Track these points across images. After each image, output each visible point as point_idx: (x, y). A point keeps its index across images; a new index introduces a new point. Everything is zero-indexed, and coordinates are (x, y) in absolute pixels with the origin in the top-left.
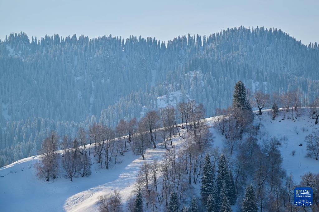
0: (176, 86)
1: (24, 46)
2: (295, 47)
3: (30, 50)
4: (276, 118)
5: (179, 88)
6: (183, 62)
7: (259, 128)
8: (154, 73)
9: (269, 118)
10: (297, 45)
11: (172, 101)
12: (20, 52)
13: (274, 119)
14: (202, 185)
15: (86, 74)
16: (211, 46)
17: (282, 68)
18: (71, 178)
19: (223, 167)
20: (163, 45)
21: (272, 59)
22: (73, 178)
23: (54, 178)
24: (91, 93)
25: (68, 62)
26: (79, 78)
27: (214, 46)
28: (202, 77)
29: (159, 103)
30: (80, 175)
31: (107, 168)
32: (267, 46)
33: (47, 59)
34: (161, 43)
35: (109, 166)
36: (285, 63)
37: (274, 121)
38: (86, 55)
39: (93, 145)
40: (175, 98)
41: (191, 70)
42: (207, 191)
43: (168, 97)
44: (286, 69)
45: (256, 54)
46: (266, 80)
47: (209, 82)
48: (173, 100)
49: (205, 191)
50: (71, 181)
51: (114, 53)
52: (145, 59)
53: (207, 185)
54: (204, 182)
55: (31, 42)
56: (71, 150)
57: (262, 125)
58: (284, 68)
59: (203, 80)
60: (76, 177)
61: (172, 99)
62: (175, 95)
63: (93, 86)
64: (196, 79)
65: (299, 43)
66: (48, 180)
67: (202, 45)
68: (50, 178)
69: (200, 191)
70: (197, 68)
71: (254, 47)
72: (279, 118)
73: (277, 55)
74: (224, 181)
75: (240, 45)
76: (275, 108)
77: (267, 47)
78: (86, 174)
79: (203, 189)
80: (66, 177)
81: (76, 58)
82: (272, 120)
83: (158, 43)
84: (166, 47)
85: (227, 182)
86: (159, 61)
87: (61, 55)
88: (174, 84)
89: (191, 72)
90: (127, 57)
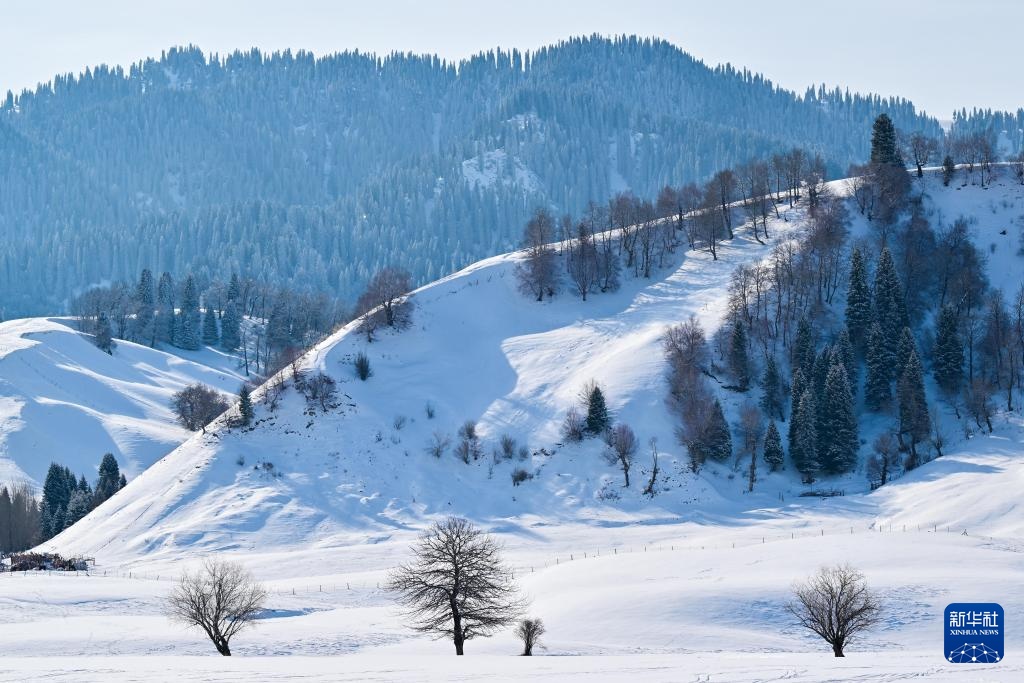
0: (495, 141)
1: (197, 70)
2: (693, 71)
3: (207, 77)
4: (950, 183)
5: (501, 145)
6: (489, 99)
7: (920, 202)
8: (438, 118)
9: (938, 182)
10: (696, 67)
11: (488, 168)
12: (190, 81)
13: (946, 184)
14: (847, 307)
15: (314, 120)
16: (541, 69)
17: (672, 110)
18: (584, 294)
19: (886, 272)
20: (452, 68)
21: (654, 93)
22: (587, 296)
23: (551, 294)
24: (325, 155)
25: (282, 99)
26: (303, 128)
27: (546, 71)
28: (539, 126)
29: (465, 172)
30: (599, 290)
31: (647, 276)
32: (643, 69)
33: (243, 91)
34: (448, 64)
35: (650, 273)
36: (677, 101)
37: (948, 189)
38: (314, 85)
39: (616, 233)
40: (494, 162)
41: (518, 113)
42: (859, 317)
43: (481, 162)
44: (677, 112)
45: (623, 84)
46: (654, 131)
47: (554, 135)
48: (491, 166)
49: (854, 317)
50: (584, 300)
51: (365, 82)
52: (420, 93)
53: (859, 307)
54: (852, 301)
55: (207, 62)
56: (575, 242)
57: (928, 196)
58: (674, 109)
59: (541, 130)
60: (594, 293)
61: (488, 164)
62: (493, 158)
63: (329, 144)
64: (530, 128)
65: (700, 64)
66: (540, 300)
67: (523, 69)
68: (545, 296)
69: (845, 318)
70: (528, 109)
71: (619, 71)
72: (957, 183)
73: (662, 85)
74: (893, 299)
75: (596, 68)
76: (949, 163)
77: (642, 72)
78: (611, 286)
79: (850, 314)
80: (573, 291)
81: (295, 91)
82: (943, 187)
83: (441, 64)
84: (457, 73)
85: (897, 300)
86: (446, 97)
87: (267, 85)
88: (490, 138)
89: (518, 116)
90: (387, 89)
